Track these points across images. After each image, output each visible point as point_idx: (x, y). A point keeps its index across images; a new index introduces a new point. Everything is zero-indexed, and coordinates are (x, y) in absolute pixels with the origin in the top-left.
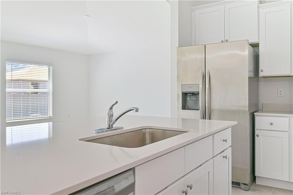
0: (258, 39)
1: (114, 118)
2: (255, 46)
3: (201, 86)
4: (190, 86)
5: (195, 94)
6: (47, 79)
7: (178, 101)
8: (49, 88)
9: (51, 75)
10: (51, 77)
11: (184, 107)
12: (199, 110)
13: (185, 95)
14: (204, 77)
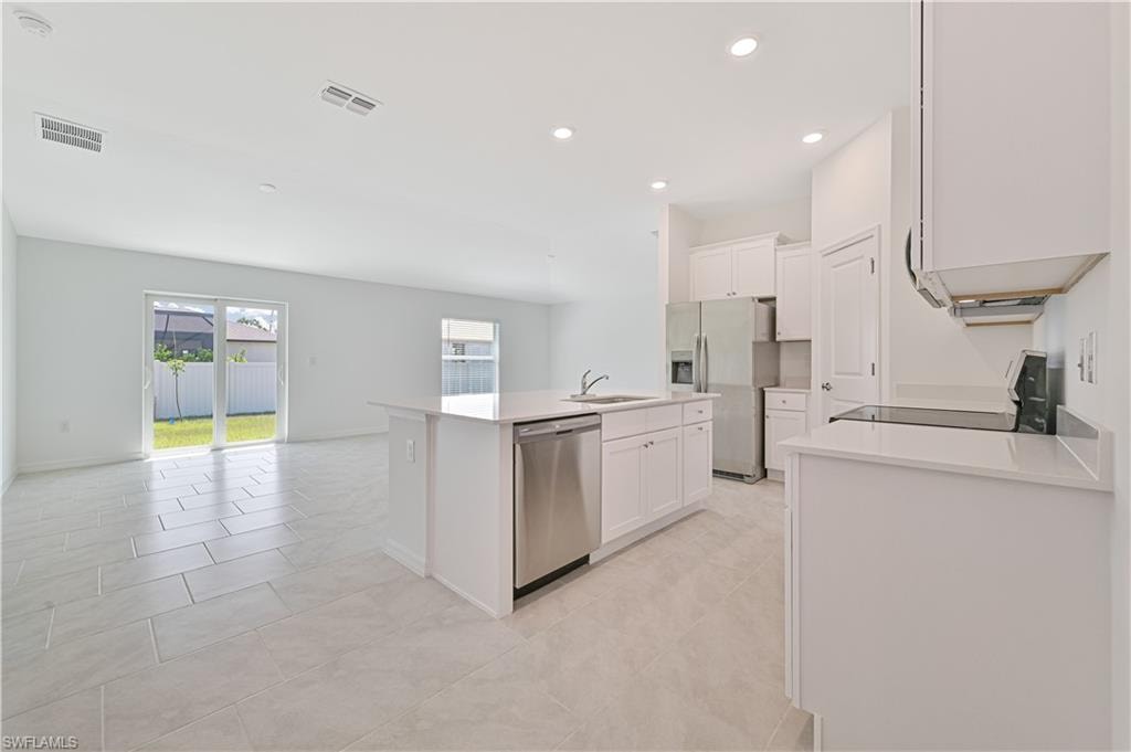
0: (775, 290)
1: (587, 385)
2: (769, 300)
3: (694, 353)
4: (683, 353)
5: (688, 364)
6: (490, 338)
7: (667, 372)
8: (495, 354)
9: (497, 334)
10: (497, 337)
11: (675, 380)
12: (691, 383)
13: (676, 365)
14: (699, 342)
